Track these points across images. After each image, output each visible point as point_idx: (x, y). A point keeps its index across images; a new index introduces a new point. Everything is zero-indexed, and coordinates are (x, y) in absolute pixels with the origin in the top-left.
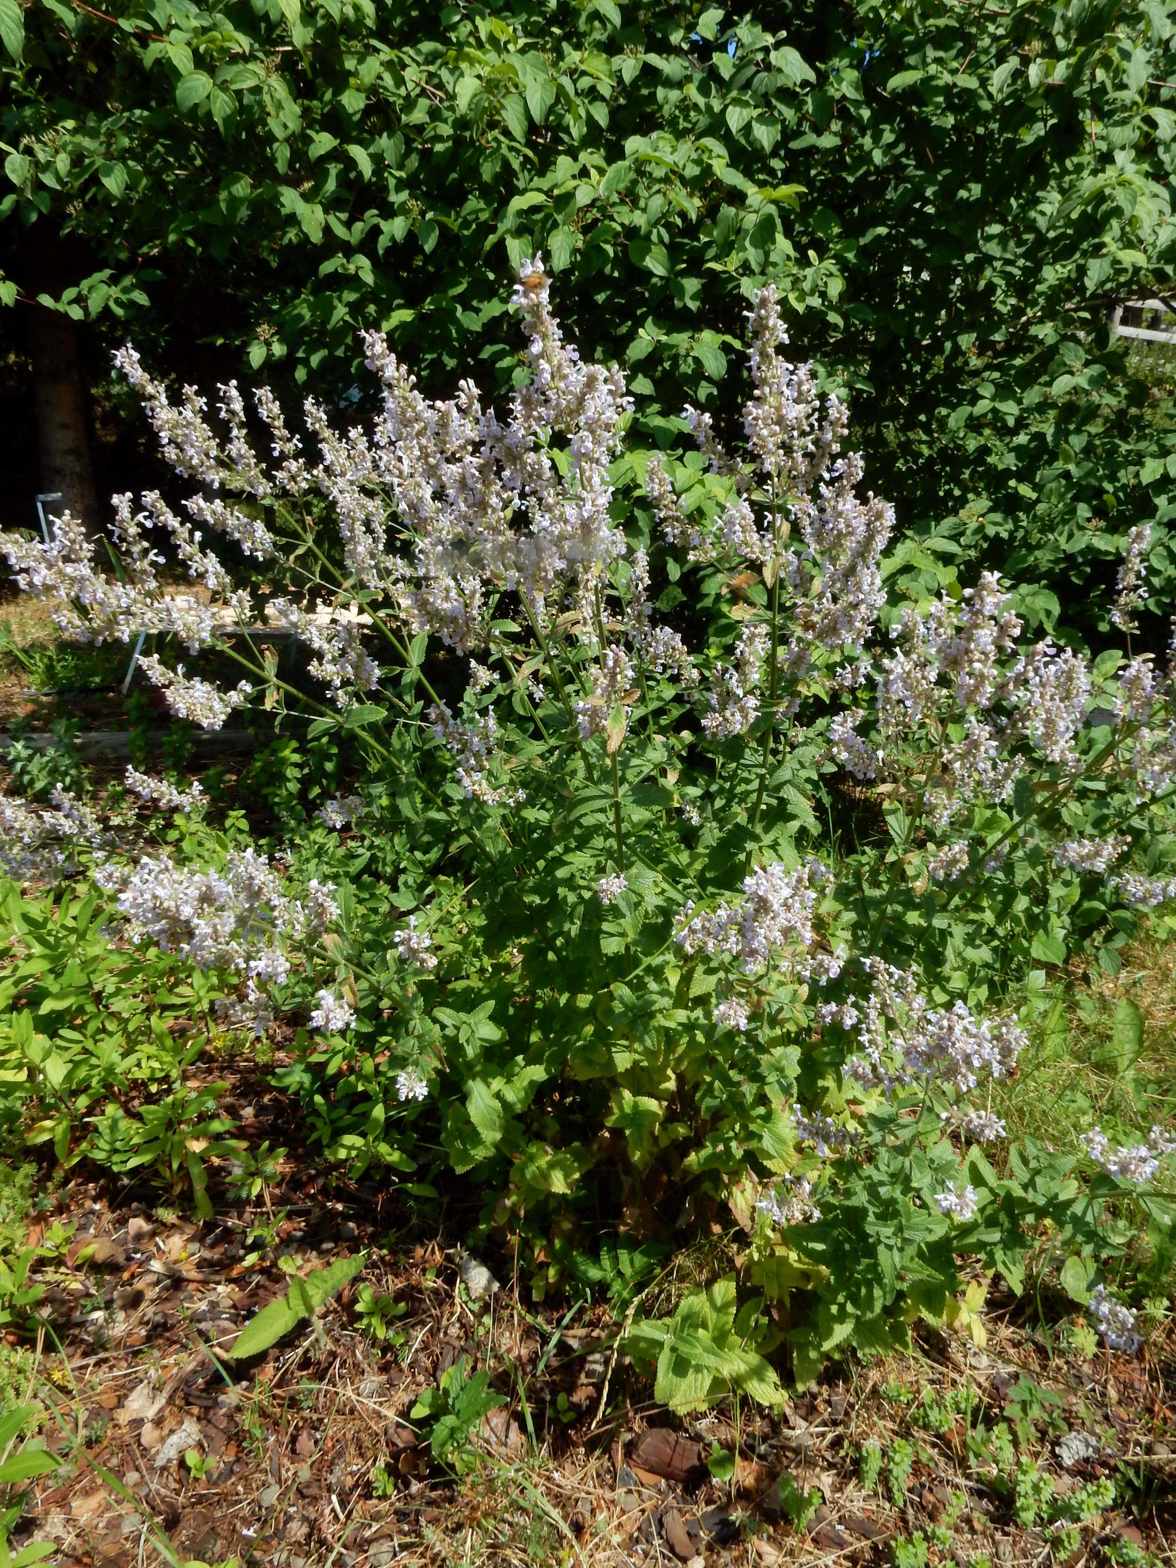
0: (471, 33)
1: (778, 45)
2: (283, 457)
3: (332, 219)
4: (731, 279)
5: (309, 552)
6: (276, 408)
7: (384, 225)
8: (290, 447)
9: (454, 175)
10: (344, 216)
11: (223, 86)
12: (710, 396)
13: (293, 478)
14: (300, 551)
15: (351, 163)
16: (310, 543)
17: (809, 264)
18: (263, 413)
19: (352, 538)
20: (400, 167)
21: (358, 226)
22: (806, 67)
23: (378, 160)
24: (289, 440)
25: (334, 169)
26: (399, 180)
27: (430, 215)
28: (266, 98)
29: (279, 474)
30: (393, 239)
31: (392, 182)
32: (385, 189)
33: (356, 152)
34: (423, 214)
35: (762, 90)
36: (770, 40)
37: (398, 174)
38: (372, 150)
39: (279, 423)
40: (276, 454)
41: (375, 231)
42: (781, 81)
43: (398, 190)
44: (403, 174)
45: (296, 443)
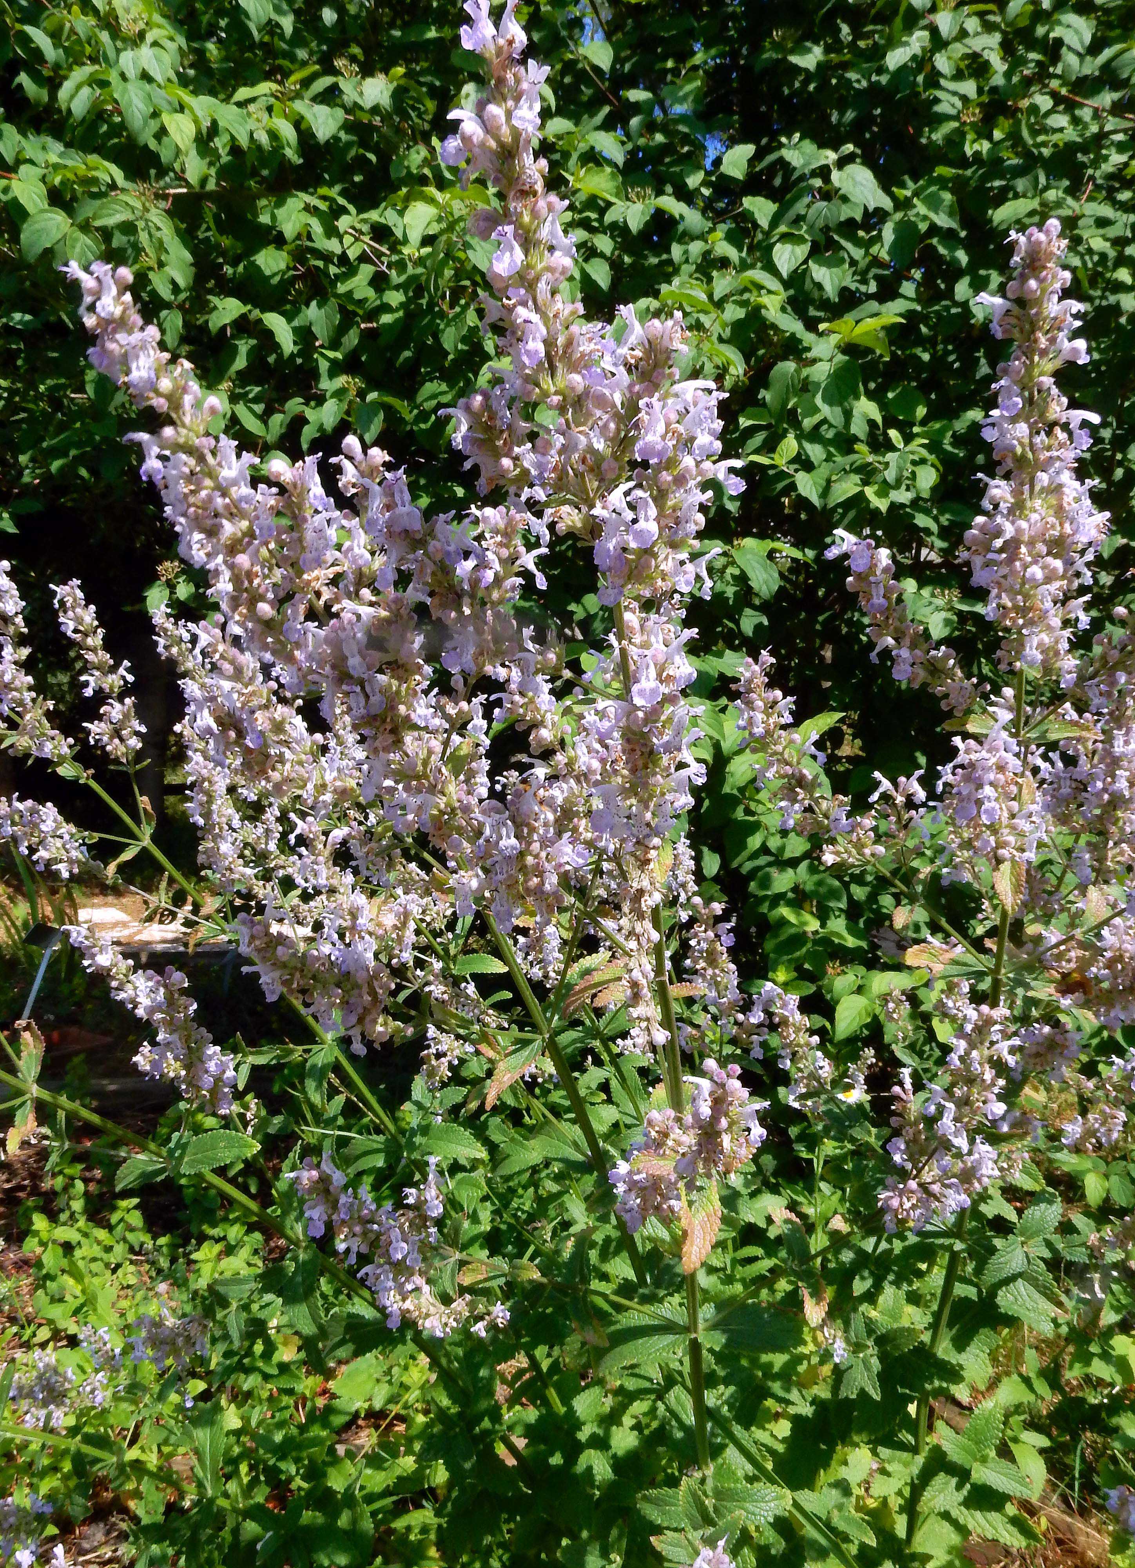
0: (426, 162)
1: (842, 163)
2: (101, 697)
3: (241, 410)
4: (782, 475)
5: (144, 854)
6: (89, 615)
7: (310, 414)
8: (113, 681)
9: (407, 354)
10: (259, 408)
11: (85, 227)
12: (758, 627)
13: (117, 733)
14: (127, 855)
15: (267, 338)
16: (146, 842)
17: (890, 447)
18: (68, 625)
19: (209, 827)
20: (335, 345)
21: (277, 419)
22: (880, 192)
23: (305, 335)
24: (113, 669)
25: (244, 346)
26: (333, 362)
27: (372, 396)
28: (143, 237)
29: (95, 727)
30: (321, 428)
31: (324, 366)
32: (314, 374)
33: (275, 322)
34: (362, 394)
35: (821, 223)
36: (831, 156)
37: (331, 354)
38: (296, 323)
39: (96, 640)
40: (89, 692)
41: (299, 421)
42: (845, 212)
43: (332, 374)
44: (339, 355)
45: (124, 674)
